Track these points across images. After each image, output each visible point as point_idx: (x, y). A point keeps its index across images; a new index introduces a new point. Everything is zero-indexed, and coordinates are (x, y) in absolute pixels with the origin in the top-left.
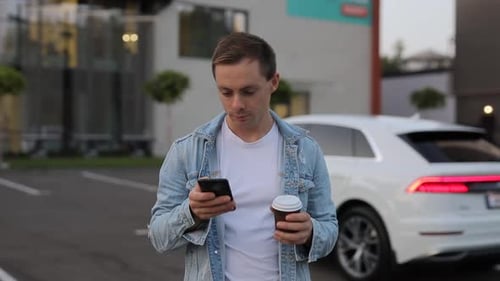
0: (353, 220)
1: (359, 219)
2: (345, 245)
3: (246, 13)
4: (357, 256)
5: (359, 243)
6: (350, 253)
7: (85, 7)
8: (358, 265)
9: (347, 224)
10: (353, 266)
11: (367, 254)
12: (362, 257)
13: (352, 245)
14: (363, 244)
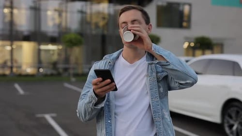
0: (232, 109)
1: (235, 109)
2: (228, 122)
3: (190, 5)
4: (235, 128)
5: (235, 121)
6: (231, 126)
7: (112, 5)
8: (235, 133)
9: (229, 111)
10: (232, 133)
11: (240, 127)
12: (237, 128)
13: (232, 122)
14: (238, 122)
